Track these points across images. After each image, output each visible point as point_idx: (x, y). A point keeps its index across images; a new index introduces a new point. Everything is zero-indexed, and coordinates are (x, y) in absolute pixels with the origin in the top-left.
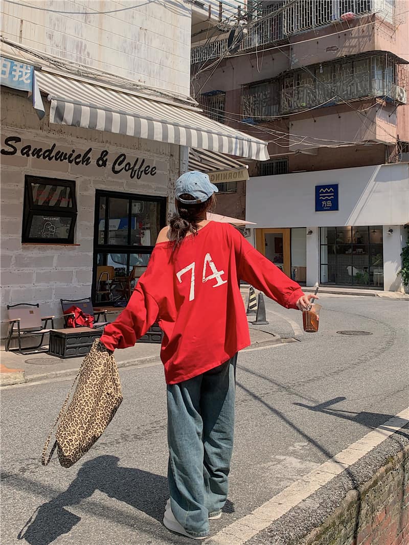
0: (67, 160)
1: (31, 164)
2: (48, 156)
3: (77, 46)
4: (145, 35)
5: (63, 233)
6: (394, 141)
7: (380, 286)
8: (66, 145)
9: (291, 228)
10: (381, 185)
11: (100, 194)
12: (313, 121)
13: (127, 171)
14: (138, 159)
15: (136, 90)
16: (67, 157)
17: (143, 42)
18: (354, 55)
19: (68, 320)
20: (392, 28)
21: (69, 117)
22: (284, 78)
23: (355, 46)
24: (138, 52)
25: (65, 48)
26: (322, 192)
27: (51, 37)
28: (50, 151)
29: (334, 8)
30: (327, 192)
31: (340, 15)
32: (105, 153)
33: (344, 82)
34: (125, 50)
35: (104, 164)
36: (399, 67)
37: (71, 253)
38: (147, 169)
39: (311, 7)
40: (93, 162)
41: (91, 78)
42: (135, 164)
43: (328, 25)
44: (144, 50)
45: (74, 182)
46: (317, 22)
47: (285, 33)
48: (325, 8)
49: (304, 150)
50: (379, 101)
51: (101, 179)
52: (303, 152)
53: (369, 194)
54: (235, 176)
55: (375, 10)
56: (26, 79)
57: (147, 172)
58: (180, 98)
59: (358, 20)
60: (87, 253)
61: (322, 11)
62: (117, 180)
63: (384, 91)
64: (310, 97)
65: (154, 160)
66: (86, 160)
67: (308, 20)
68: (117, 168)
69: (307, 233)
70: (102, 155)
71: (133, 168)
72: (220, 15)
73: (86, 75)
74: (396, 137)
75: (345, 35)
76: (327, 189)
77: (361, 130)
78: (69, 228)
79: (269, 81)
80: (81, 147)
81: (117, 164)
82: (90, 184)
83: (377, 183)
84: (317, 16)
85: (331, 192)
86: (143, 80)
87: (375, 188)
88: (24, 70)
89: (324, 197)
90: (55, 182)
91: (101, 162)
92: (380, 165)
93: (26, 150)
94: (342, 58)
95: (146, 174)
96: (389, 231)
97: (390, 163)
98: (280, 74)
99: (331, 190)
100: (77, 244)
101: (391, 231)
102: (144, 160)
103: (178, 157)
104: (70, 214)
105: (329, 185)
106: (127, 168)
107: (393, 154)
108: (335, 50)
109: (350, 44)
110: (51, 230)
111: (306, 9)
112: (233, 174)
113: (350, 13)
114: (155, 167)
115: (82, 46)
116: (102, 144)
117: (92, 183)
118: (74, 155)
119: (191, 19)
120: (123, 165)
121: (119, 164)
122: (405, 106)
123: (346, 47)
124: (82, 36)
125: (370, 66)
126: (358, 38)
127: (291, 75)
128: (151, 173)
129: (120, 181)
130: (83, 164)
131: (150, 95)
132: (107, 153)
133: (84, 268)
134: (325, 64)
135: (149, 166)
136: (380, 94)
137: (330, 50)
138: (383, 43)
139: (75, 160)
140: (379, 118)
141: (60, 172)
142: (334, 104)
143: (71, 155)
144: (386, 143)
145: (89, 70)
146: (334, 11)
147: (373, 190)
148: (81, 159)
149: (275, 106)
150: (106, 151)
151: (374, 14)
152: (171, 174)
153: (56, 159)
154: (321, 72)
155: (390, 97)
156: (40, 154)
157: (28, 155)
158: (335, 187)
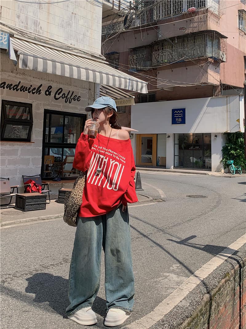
0: (27, 91)
1: (5, 93)
2: (16, 88)
3: (34, 23)
4: (75, 17)
5: (24, 136)
6: (218, 83)
7: (210, 169)
8: (27, 82)
9: (157, 134)
10: (210, 109)
11: (46, 112)
12: (171, 71)
13: (63, 98)
14: (69, 91)
15: (69, 50)
16: (27, 89)
17: (74, 22)
18: (196, 32)
19: (27, 188)
20: (218, 17)
21: (30, 65)
22: (154, 45)
23: (196, 27)
24: (71, 27)
25: (27, 24)
26: (176, 113)
27: (18, 17)
28: (17, 86)
29: (184, 4)
30: (178, 113)
31: (188, 9)
32: (50, 87)
33: (190, 48)
34: (63, 26)
35: (50, 94)
36: (222, 40)
37: (29, 148)
38: (75, 97)
39: (171, 4)
40: (43, 92)
41: (42, 42)
42: (68, 95)
43: (180, 14)
44: (74, 26)
45: (31, 105)
46: (174, 13)
47: (155, 19)
48: (179, 5)
49: (165, 88)
50: (210, 60)
51: (47, 103)
52: (165, 89)
53: (204, 115)
54: (126, 102)
55: (208, 7)
56: (5, 42)
57: (75, 99)
58: (95, 55)
59: (198, 12)
60: (39, 148)
61: (177, 6)
62: (57, 104)
63: (213, 54)
64: (169, 57)
65: (79, 92)
66: (39, 91)
67: (169, 11)
68: (57, 96)
69: (167, 137)
70: (48, 88)
71: (67, 96)
72: (119, 6)
73: (39, 40)
74: (219, 81)
75: (190, 20)
76: (179, 111)
77: (199, 76)
78: (28, 132)
79: (145, 47)
80: (36, 83)
81: (57, 94)
82: (41, 105)
83: (208, 108)
84: (174, 9)
85: (181, 113)
86: (73, 44)
87: (206, 111)
88: (4, 36)
89: (177, 116)
90: (20, 104)
91: (47, 93)
92: (210, 98)
93: (3, 85)
94: (188, 34)
95: (75, 100)
96: (215, 136)
97: (216, 96)
98: (152, 43)
99: (181, 112)
100: (33, 142)
101: (216, 136)
102: (73, 92)
103: (93, 91)
104: (28, 124)
105: (180, 109)
106: (63, 96)
107: (217, 91)
108: (184, 29)
109: (193, 26)
110: (17, 133)
111: (167, 5)
112: (125, 101)
113: (193, 8)
114: (80, 96)
115: (37, 23)
116: (48, 82)
117: (42, 105)
118: (32, 88)
119: (102, 8)
120: (61, 95)
121: (59, 94)
122: (225, 63)
123: (190, 27)
124: (37, 17)
125: (205, 39)
126: (198, 22)
127: (158, 44)
128: (77, 100)
129: (59, 104)
130: (37, 93)
131: (77, 53)
132: (51, 87)
133: (37, 157)
134: (179, 37)
135: (76, 96)
136: (210, 55)
137: (181, 29)
138: (212, 26)
139: (32, 91)
140: (210, 69)
141: (23, 99)
142: (184, 61)
143: (30, 88)
144: (213, 84)
145: (41, 37)
146: (184, 6)
147: (206, 112)
148: (35, 91)
149: (149, 61)
150: (50, 86)
151: (208, 9)
152: (90, 101)
153: (21, 91)
154: (176, 42)
155: (216, 58)
156: (11, 87)
157: (4, 88)
158: (184, 110)
